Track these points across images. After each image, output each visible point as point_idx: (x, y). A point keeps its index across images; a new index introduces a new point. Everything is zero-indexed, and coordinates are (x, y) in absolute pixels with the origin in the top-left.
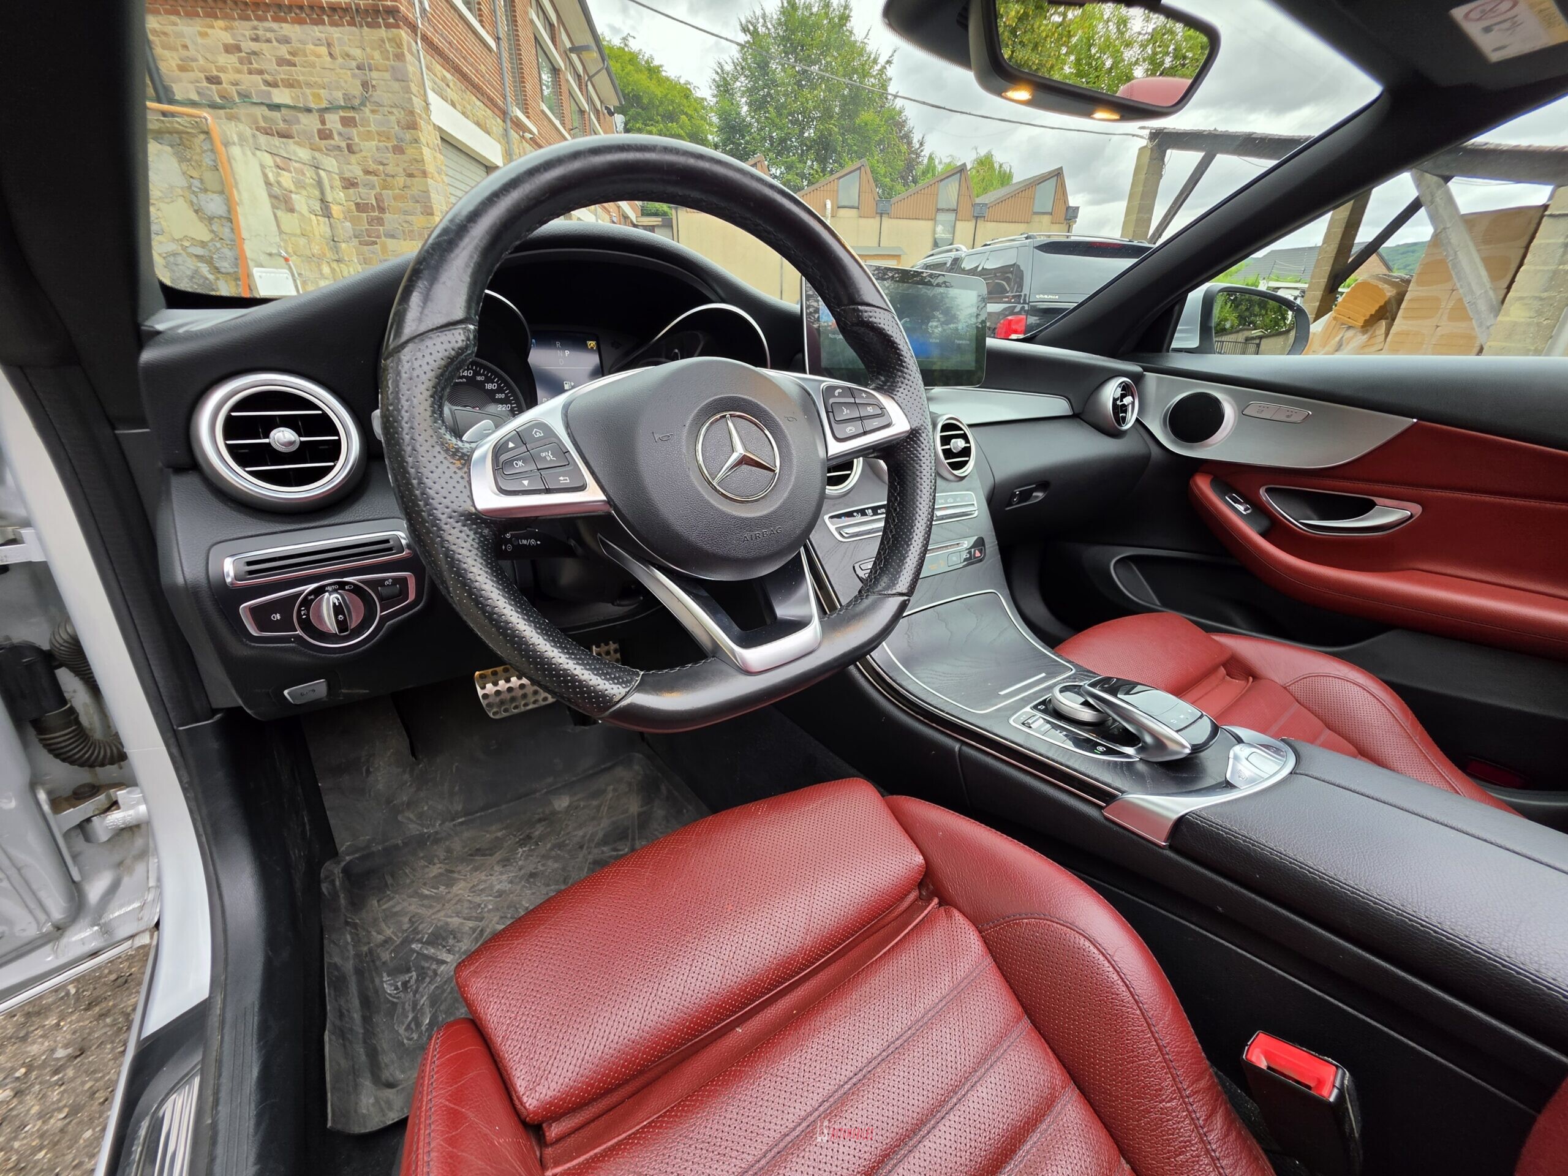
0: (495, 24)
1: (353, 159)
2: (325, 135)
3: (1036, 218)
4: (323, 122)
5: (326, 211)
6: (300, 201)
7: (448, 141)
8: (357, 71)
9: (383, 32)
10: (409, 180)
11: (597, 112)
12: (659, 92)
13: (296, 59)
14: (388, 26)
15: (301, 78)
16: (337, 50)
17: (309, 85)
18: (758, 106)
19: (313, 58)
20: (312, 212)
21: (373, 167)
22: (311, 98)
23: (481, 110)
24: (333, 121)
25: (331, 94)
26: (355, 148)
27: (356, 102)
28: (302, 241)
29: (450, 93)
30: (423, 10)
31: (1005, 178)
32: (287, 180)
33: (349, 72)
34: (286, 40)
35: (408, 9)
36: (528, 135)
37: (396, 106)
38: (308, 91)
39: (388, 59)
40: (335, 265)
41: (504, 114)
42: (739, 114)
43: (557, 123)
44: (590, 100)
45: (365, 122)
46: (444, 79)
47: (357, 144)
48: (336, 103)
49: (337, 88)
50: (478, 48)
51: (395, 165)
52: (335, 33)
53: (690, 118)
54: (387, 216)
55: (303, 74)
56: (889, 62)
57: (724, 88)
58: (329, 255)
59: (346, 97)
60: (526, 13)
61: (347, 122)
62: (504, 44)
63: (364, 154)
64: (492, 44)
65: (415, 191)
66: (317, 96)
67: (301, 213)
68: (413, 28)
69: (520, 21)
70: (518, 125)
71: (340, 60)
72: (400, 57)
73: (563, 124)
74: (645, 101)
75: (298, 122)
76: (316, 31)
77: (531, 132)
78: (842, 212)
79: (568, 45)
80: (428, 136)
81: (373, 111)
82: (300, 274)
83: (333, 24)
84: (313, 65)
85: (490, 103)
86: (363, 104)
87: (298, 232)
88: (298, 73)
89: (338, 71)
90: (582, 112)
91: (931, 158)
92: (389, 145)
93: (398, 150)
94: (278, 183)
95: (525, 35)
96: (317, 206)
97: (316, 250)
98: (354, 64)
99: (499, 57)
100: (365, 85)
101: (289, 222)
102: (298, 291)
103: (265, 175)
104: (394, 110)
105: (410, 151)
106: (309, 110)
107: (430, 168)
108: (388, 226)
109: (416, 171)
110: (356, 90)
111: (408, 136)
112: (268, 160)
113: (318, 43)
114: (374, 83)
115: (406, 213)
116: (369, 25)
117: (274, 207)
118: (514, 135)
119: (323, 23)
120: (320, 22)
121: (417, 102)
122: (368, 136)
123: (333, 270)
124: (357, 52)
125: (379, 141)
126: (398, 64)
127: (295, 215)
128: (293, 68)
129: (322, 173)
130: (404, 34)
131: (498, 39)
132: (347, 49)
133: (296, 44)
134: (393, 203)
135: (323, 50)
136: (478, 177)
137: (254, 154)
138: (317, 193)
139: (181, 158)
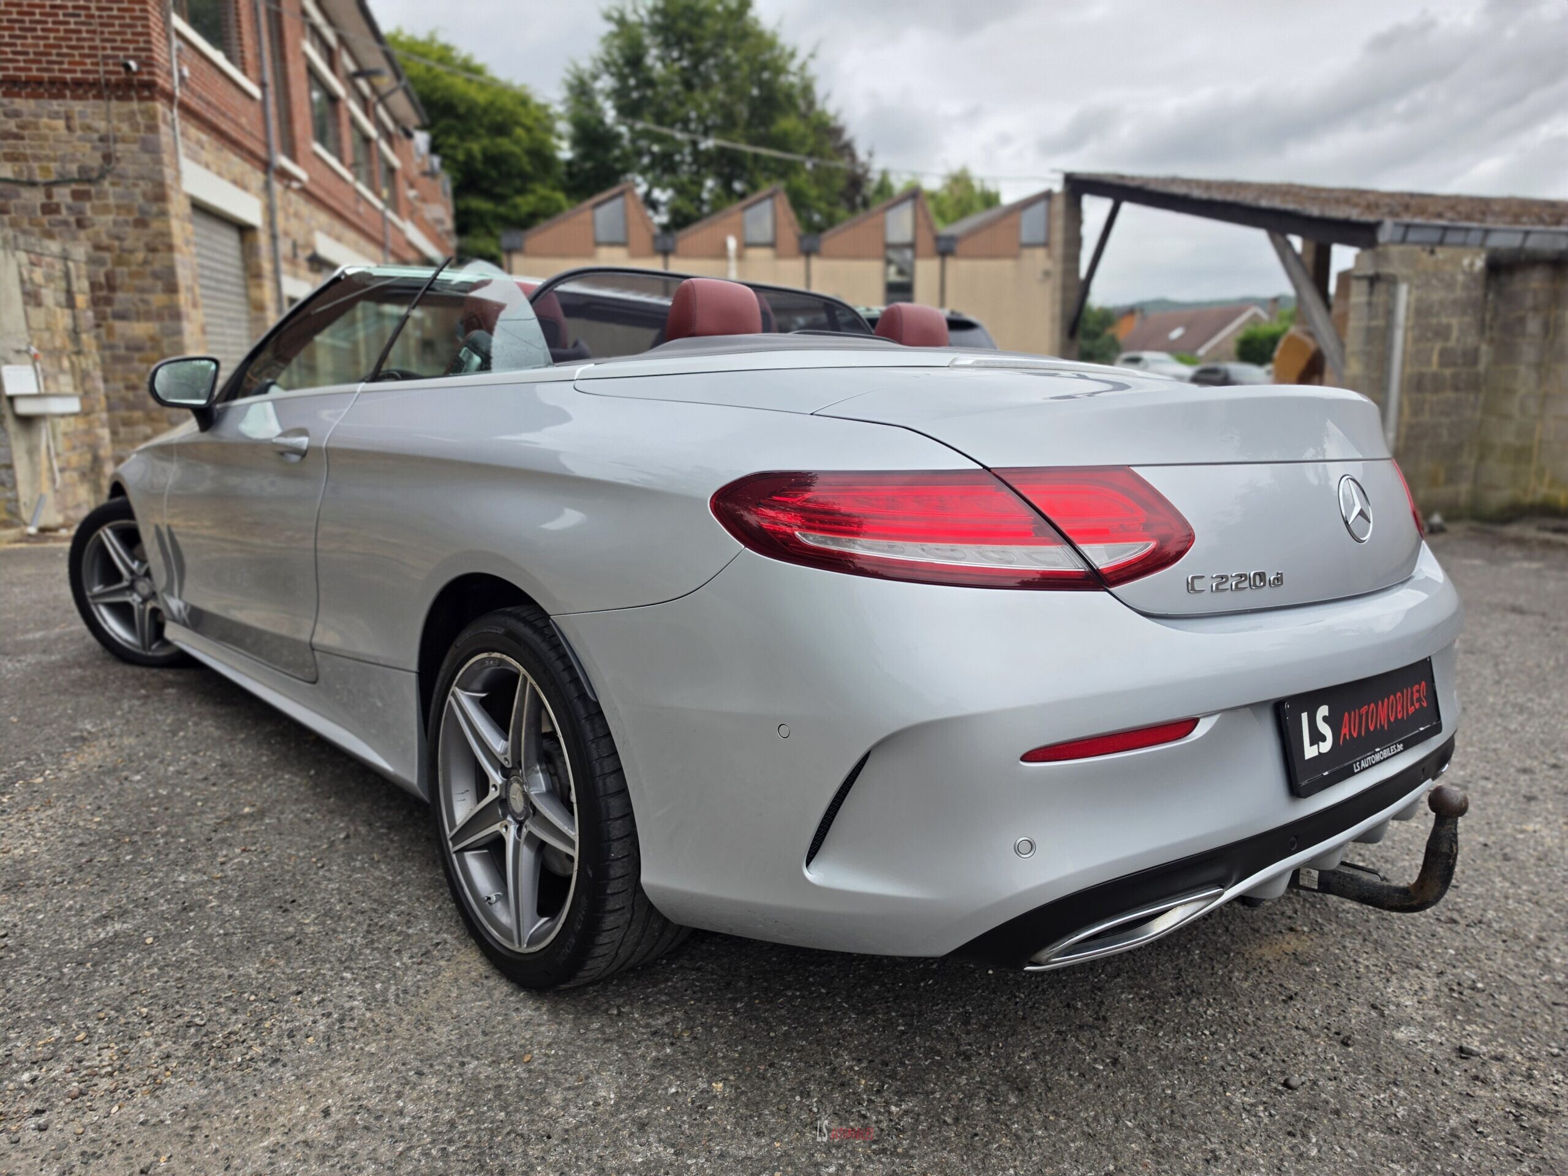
0: (260, 69)
1: (82, 234)
2: (49, 209)
3: (1027, 252)
4: (49, 196)
5: (71, 303)
6: (50, 296)
7: (200, 209)
8: (98, 144)
9: (135, 105)
10: (150, 256)
11: (389, 137)
12: (481, 98)
13: (26, 133)
14: (141, 99)
15: (28, 152)
16: (76, 122)
17: (37, 158)
18: (628, 110)
19: (47, 131)
20: (58, 304)
21: (105, 240)
22: (37, 172)
23: (238, 164)
24: (63, 194)
25: (63, 167)
26: (87, 223)
27: (95, 175)
28: (46, 335)
29: (205, 156)
30: (182, 78)
31: (990, 200)
32: (38, 275)
33: (88, 145)
34: (16, 114)
35: (166, 80)
36: (295, 185)
37: (142, 178)
38: (35, 165)
39: (138, 130)
40: (74, 358)
41: (266, 166)
42: (601, 122)
43: (333, 161)
44: (379, 124)
45: (102, 195)
46: (199, 143)
47: (89, 219)
48: (68, 177)
49: (72, 161)
50: (239, 100)
51: (133, 238)
52: (77, 106)
53: (529, 130)
54: (120, 295)
55: (31, 147)
56: (812, 56)
57: (581, 91)
58: (70, 347)
59: (82, 170)
60: (298, 45)
61: (77, 195)
62: (271, 89)
63: (96, 228)
64: (256, 92)
65: (157, 266)
66: (46, 170)
67: (48, 308)
68: (170, 97)
69: (290, 56)
70: (284, 175)
71: (79, 133)
72: (153, 128)
73: (341, 160)
74: (462, 109)
75: (18, 196)
76: (55, 105)
77: (298, 180)
78: (752, 253)
79: (352, 67)
80: (178, 207)
81: (113, 184)
82: (43, 370)
83: (75, 97)
84: (45, 138)
85: (250, 155)
86: (102, 176)
87: (43, 326)
88: (25, 147)
89: (76, 143)
90: (367, 140)
91: (885, 174)
92: (131, 218)
93: (141, 223)
94: (31, 279)
95: (296, 71)
96: (62, 298)
97: (58, 343)
98: (95, 136)
99: (264, 103)
100: (107, 158)
101: (38, 316)
102: (39, 387)
103: (21, 274)
104: (141, 183)
105: (156, 225)
106: (32, 184)
107: (178, 240)
108: (117, 307)
109: (163, 245)
110: (95, 161)
111: (154, 208)
112: (23, 257)
113: (55, 115)
114: (119, 155)
115: (142, 290)
116: (119, 98)
117: (26, 303)
118: (277, 187)
119: (63, 97)
120: (60, 96)
121: (168, 172)
122: (106, 209)
123: (72, 363)
124: (101, 125)
125: (118, 214)
126: (150, 136)
127: (43, 310)
128: (20, 142)
130: (160, 107)
131: (262, 85)
132: (88, 121)
133: (26, 118)
134: (127, 280)
135: (61, 124)
136: (229, 241)
137: (14, 255)
138: (64, 285)
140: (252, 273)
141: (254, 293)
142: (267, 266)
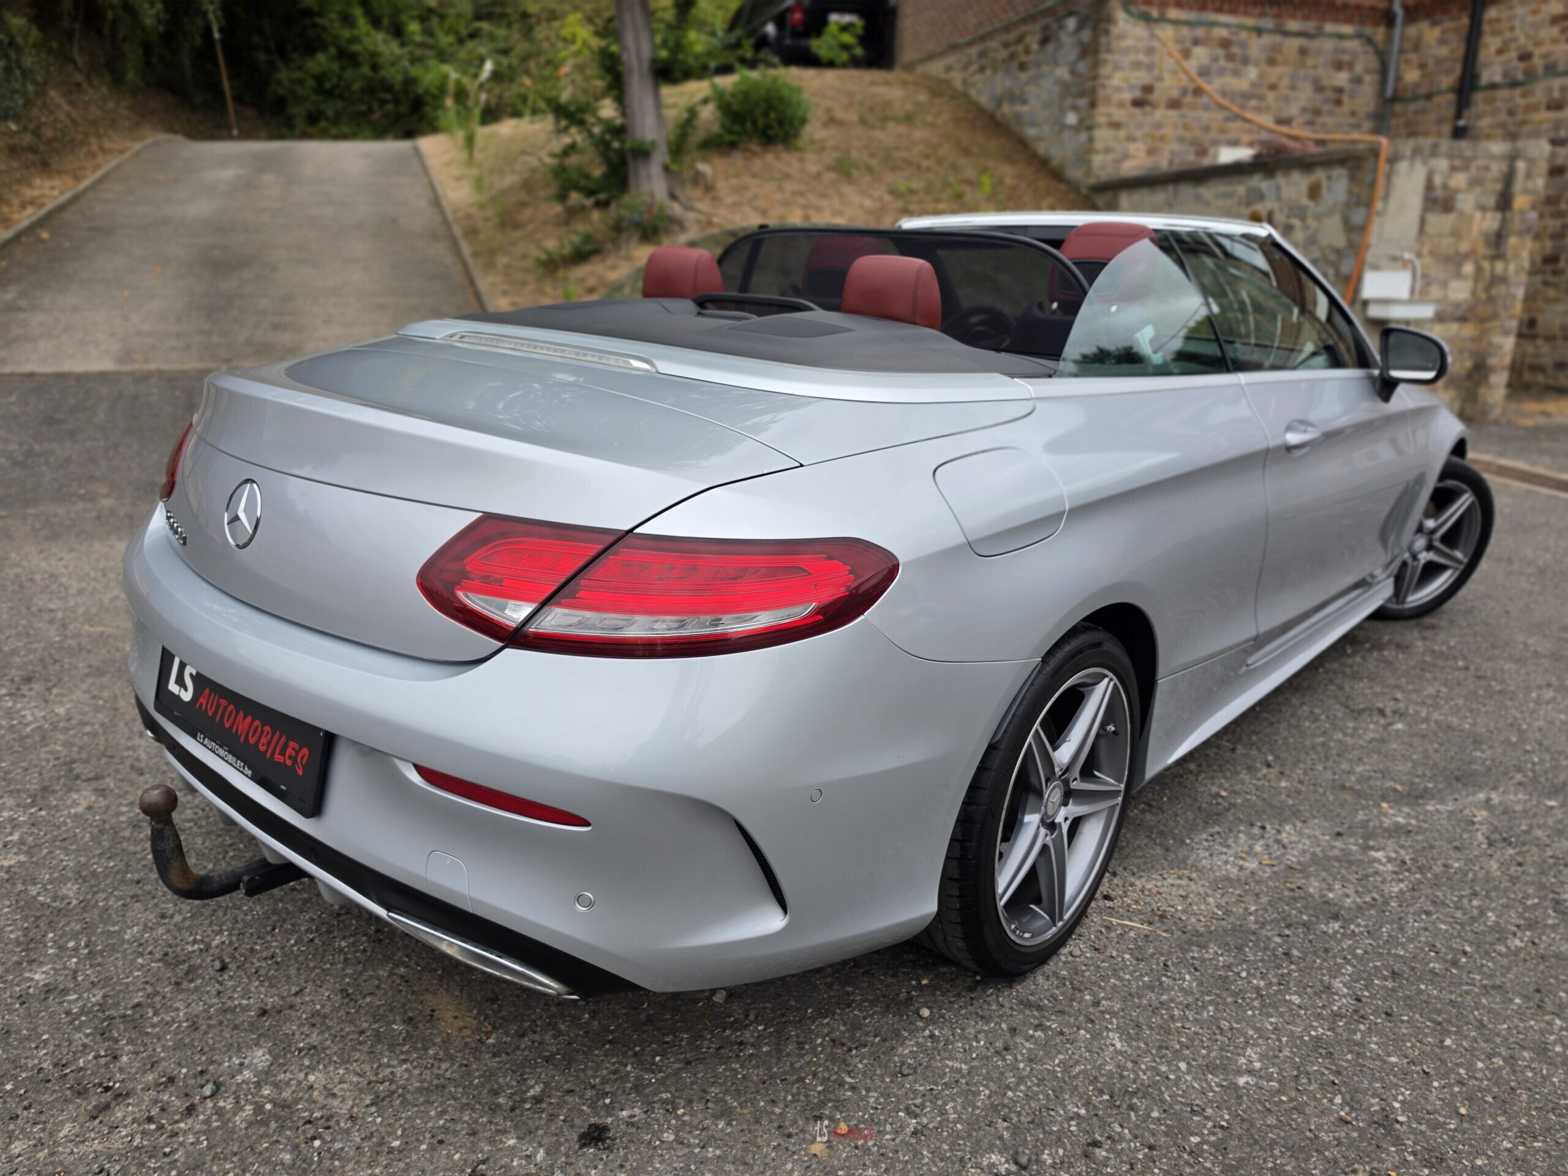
5: (1503, 206)
20: (1480, 208)
28: (1448, 241)
82: (1425, 276)
87: (1446, 231)
94: (1445, 185)
101: (1442, 222)
103: (1429, 181)
117: (1426, 210)
129: (1520, 163)
137: (1425, 163)
138: (1498, 187)
139: (1352, 178)
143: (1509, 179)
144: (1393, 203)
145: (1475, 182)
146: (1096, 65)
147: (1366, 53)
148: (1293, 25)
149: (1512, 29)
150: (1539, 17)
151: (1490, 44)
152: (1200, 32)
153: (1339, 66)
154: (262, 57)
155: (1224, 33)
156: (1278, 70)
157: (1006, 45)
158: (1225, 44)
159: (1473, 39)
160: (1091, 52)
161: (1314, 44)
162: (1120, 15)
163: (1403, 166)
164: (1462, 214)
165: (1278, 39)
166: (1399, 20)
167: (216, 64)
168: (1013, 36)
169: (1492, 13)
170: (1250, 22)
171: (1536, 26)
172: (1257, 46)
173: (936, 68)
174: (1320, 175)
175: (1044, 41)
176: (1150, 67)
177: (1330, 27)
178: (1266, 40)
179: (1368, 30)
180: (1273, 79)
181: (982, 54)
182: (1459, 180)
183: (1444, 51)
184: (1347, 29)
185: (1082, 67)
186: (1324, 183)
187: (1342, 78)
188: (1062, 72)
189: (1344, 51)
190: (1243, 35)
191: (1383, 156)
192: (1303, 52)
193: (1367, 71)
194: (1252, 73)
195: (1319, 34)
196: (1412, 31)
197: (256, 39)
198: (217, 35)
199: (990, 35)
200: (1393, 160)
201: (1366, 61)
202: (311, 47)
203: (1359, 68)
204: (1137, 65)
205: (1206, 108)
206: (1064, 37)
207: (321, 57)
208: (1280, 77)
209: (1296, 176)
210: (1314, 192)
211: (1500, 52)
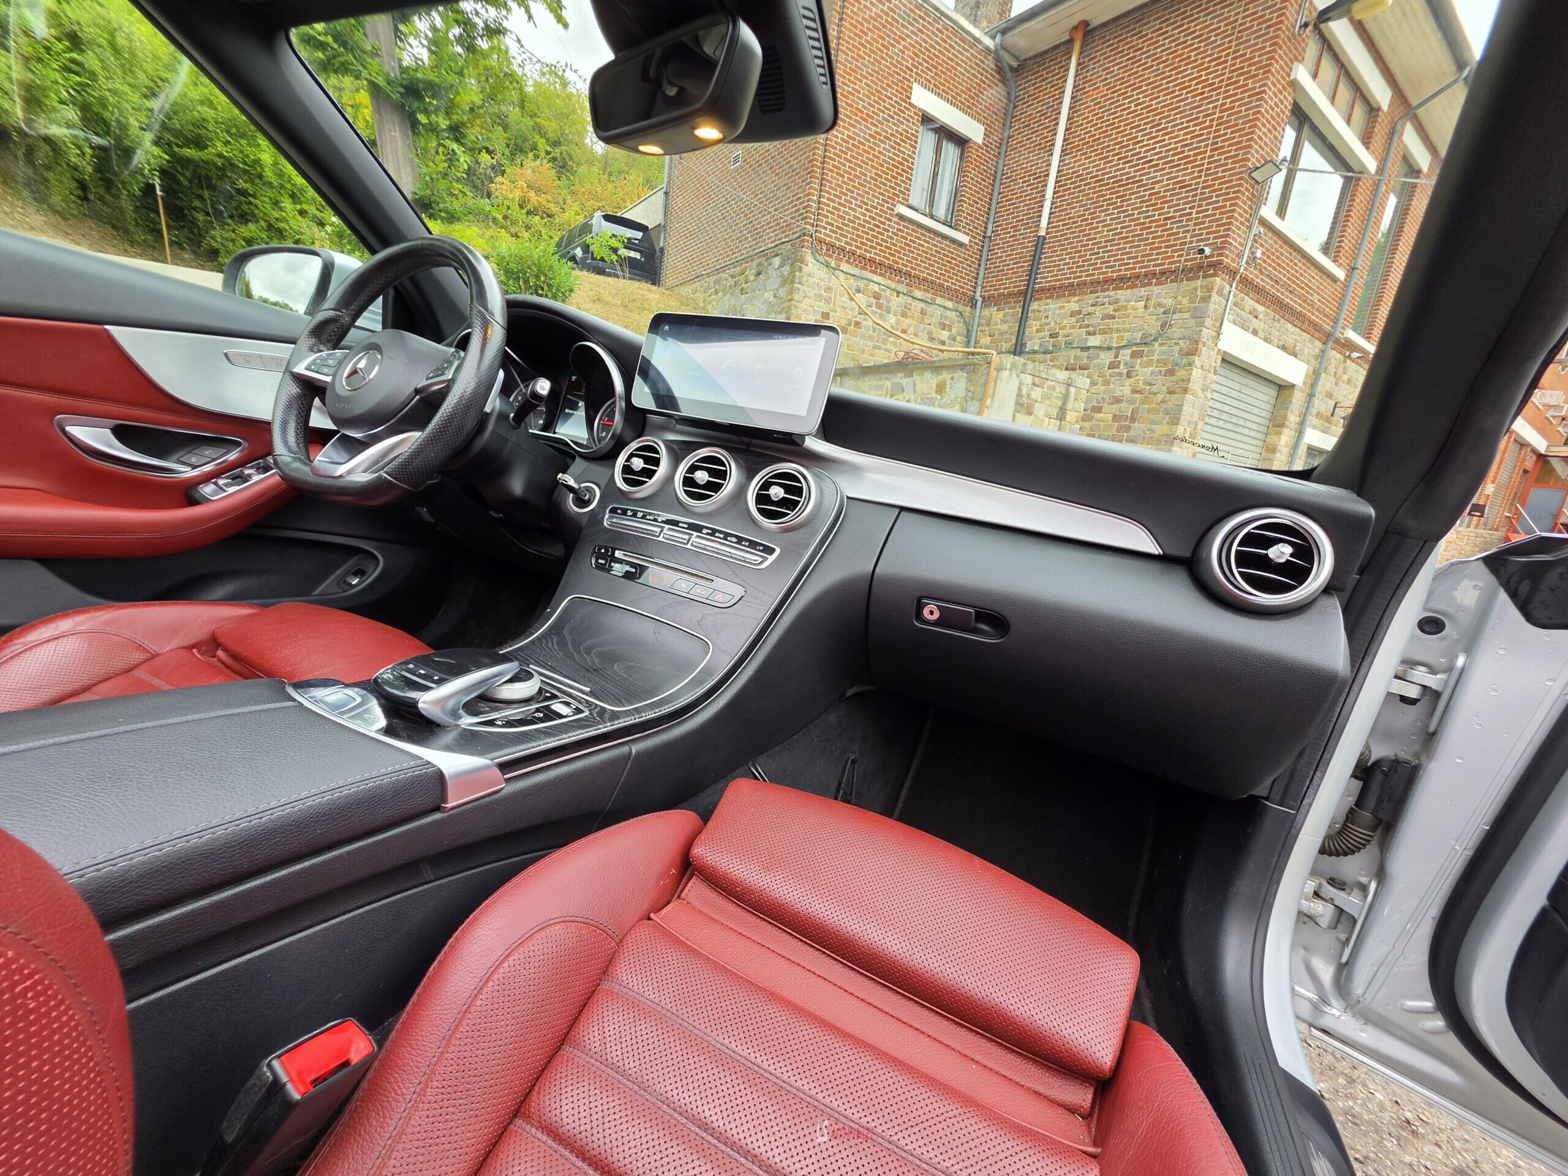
0: (1355, 257)
4: (1116, 356)
5: (1061, 415)
6: (1040, 408)
7: (1230, 363)
8: (1162, 315)
9: (1199, 283)
10: (1168, 396)
13: (1117, 314)
14: (1205, 276)
15: (1115, 327)
16: (1153, 302)
17: (1119, 331)
19: (1130, 311)
20: (1048, 416)
21: (1143, 386)
22: (1115, 340)
23: (1294, 333)
25: (1133, 335)
26: (1135, 374)
27: (1151, 339)
29: (1256, 324)
30: (1252, 258)
33: (1155, 317)
34: (1116, 301)
35: (1234, 260)
36: (1357, 355)
37: (1183, 338)
38: (1116, 335)
39: (1194, 303)
41: (1328, 337)
45: (1151, 353)
46: (1254, 313)
47: (1136, 371)
48: (1133, 342)
49: (1140, 330)
50: (1317, 280)
51: (1161, 384)
52: (1157, 290)
54: (1136, 425)
55: (1118, 324)
59: (1144, 336)
61: (1134, 355)
62: (1360, 273)
63: (1139, 377)
64: (1340, 274)
65: (1171, 404)
66: (1120, 338)
68: (1232, 273)
70: (1346, 345)
71: (1152, 310)
72: (1207, 299)
75: (1098, 358)
76: (1142, 291)
77: (1363, 351)
80: (1206, 360)
81: (1161, 345)
83: (1158, 283)
84: (1128, 316)
85: (1311, 328)
86: (1155, 340)
88: (1114, 323)
89: (1147, 317)
92: (1164, 369)
93: (1170, 373)
94: (1028, 395)
96: (1054, 412)
98: (1162, 310)
99: (1347, 283)
100: (1164, 325)
103: (1020, 390)
104: (1181, 342)
105: (1181, 373)
106: (1108, 349)
107: (1194, 385)
108: (1131, 433)
109: (1179, 389)
110: (1155, 329)
111: (1184, 361)
112: (1028, 379)
113: (1139, 299)
114: (1173, 322)
115: (1153, 422)
116: (1189, 279)
117: (1016, 411)
118: (1334, 355)
119: (1151, 283)
120: (1148, 284)
121: (1208, 333)
122: (1149, 363)
124: (1169, 301)
125: (1156, 367)
126: (1202, 305)
128: (1112, 320)
129: (1072, 389)
130: (1220, 280)
131: (1351, 271)
132: (1162, 300)
133: (1122, 303)
134: (1145, 415)
135: (1141, 304)
136: (1265, 396)
137: (1018, 376)
138: (1059, 403)
139: (969, 380)
140: (1277, 422)
141: (1272, 439)
142: (1293, 418)
143: (1065, 398)
144: (996, 403)
145: (1046, 397)
146: (791, 292)
147: (959, 322)
148: (919, 294)
149: (1047, 317)
150: (1063, 311)
151: (1033, 325)
152: (861, 284)
153: (943, 327)
154: (201, 217)
155: (876, 288)
156: (908, 321)
157: (733, 277)
158: (877, 296)
159: (1023, 320)
160: (789, 281)
161: (930, 309)
162: (809, 259)
163: (1005, 374)
164: (1037, 417)
165: (910, 300)
166: (979, 304)
167: (157, 213)
168: (738, 270)
169: (1035, 306)
170: (893, 285)
171: (1061, 317)
172: (896, 302)
173: (686, 290)
174: (945, 375)
175: (759, 274)
176: (828, 301)
177: (939, 300)
178: (902, 299)
179: (961, 308)
180: (905, 327)
181: (717, 282)
182: (1037, 393)
183: (1005, 327)
184: (949, 304)
185: (782, 292)
186: (949, 382)
187: (944, 335)
188: (769, 296)
189: (946, 318)
190: (888, 292)
191: (993, 365)
192: (923, 312)
193: (959, 334)
194: (892, 319)
195: (932, 303)
196: (986, 312)
197: (197, 203)
198: (159, 193)
199: (723, 269)
200: (999, 370)
201: (958, 328)
202: (245, 218)
203: (954, 331)
204: (819, 297)
205: (863, 337)
206: (770, 270)
207: (251, 226)
208: (909, 326)
209: (928, 375)
210: (940, 389)
211: (1038, 331)
